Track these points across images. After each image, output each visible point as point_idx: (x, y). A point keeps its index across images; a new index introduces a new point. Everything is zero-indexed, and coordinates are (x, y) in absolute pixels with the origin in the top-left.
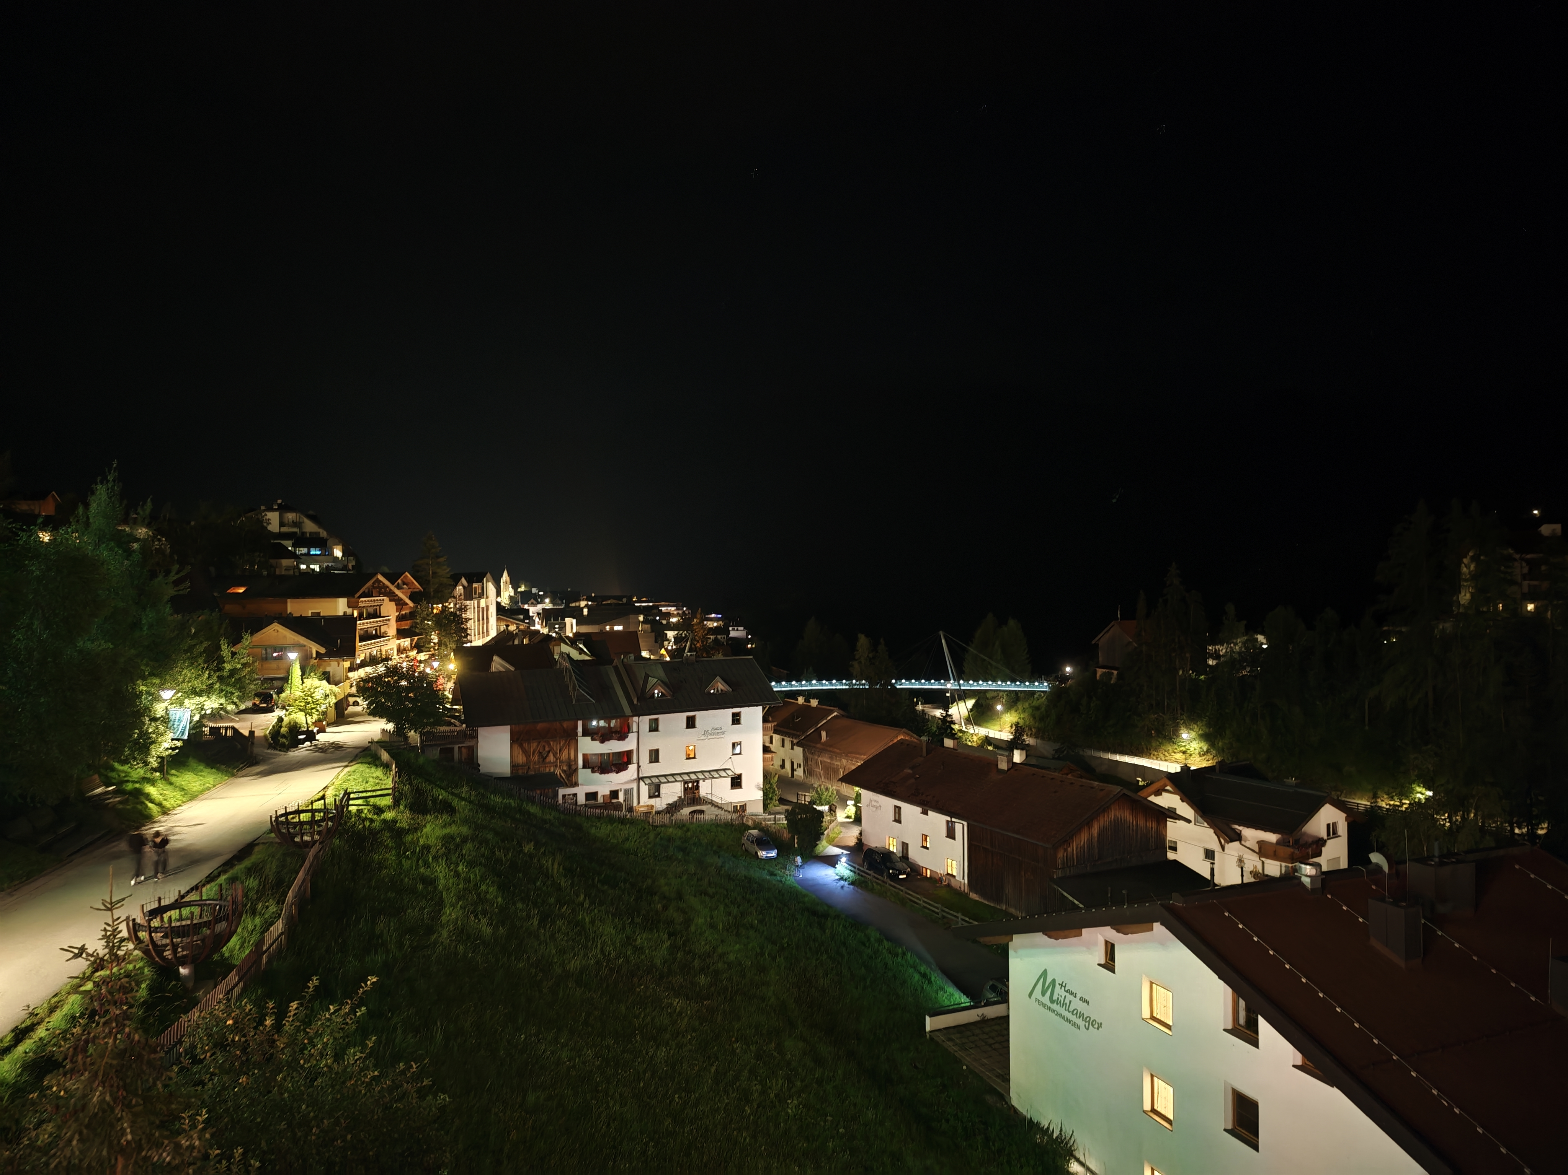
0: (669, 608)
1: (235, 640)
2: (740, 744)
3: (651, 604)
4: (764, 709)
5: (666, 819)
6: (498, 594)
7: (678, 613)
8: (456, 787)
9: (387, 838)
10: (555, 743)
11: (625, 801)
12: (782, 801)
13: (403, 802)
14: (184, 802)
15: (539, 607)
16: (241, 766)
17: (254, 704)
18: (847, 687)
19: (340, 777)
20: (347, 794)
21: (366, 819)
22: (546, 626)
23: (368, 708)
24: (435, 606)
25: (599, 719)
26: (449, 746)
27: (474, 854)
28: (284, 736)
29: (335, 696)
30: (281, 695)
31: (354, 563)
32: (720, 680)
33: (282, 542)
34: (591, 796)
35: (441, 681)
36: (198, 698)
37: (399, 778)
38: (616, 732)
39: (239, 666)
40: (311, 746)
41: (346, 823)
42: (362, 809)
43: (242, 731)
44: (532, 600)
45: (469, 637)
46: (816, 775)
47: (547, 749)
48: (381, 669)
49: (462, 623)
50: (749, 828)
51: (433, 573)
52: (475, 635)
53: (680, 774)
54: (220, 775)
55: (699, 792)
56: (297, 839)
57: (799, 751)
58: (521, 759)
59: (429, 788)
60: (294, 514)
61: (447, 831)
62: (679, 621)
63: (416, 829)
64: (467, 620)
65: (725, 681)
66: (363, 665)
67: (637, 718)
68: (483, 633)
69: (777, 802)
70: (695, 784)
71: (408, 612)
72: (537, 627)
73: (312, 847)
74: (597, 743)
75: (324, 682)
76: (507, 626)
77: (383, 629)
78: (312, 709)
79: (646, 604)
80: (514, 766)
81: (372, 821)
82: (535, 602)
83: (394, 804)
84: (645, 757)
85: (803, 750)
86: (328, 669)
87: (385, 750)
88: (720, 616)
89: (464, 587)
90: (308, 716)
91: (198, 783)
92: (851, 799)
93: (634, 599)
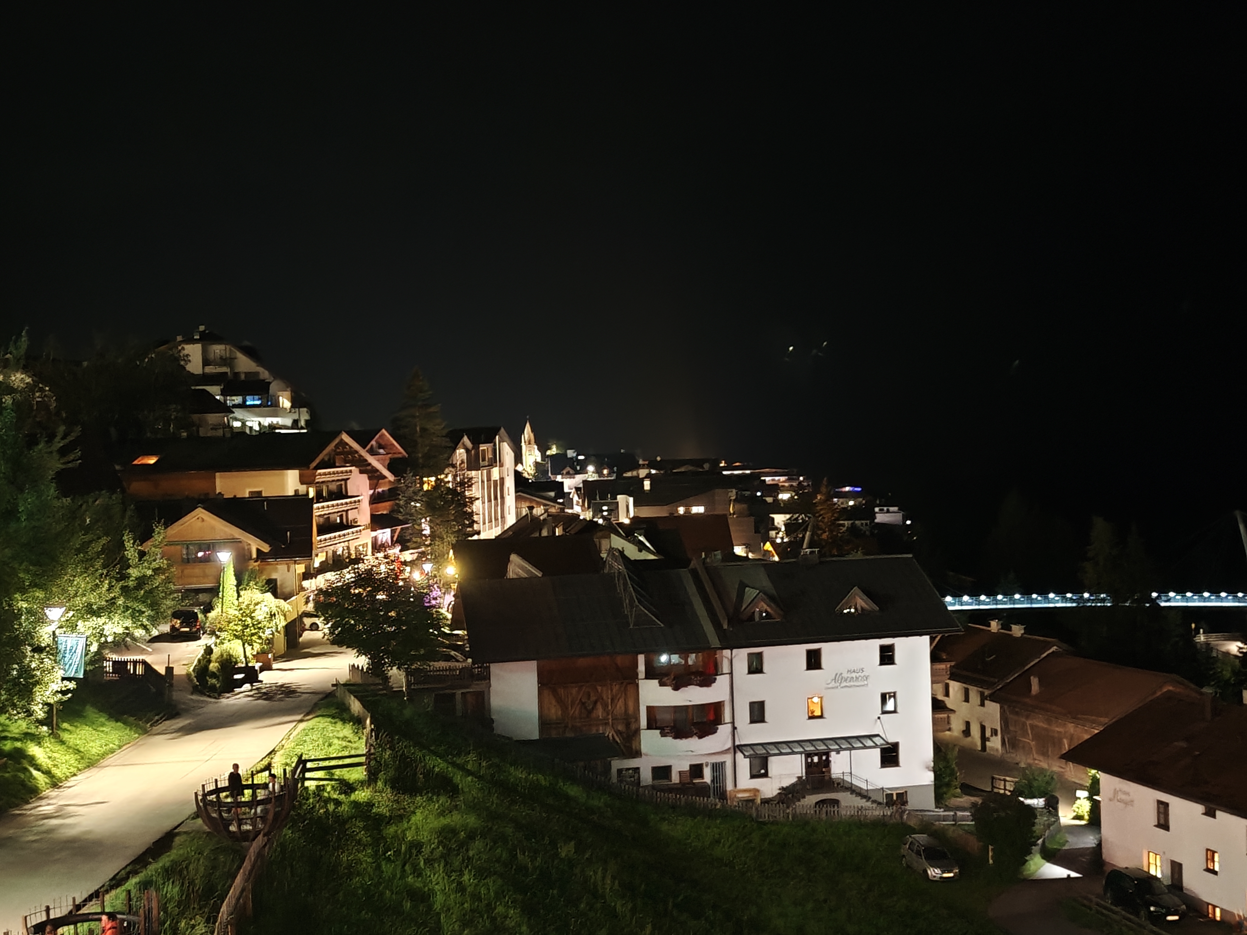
0: (777, 478)
1: (144, 536)
2: (894, 695)
3: (748, 472)
4: (932, 640)
5: (779, 813)
6: (518, 459)
7: (792, 486)
8: (459, 755)
9: (358, 828)
10: (605, 689)
11: (713, 781)
12: (967, 789)
13: (381, 775)
14: (80, 770)
15: (579, 479)
16: (157, 718)
17: (173, 628)
18: (1074, 605)
19: (291, 737)
20: (302, 762)
21: (329, 800)
22: (589, 507)
23: (332, 633)
24: (425, 479)
25: (671, 652)
26: (447, 691)
27: (484, 857)
28: (213, 675)
29: (285, 615)
30: (209, 615)
31: (307, 417)
32: (861, 594)
33: (209, 388)
34: (662, 772)
35: (436, 593)
36: (95, 618)
37: (376, 739)
38: (697, 673)
39: (149, 572)
40: (251, 691)
41: (301, 805)
42: (323, 786)
43: (156, 667)
44: (568, 469)
45: (476, 527)
46: (1024, 747)
47: (593, 698)
48: (348, 575)
49: (466, 506)
50: (913, 831)
51: (421, 429)
52: (484, 523)
53: (799, 742)
54: (127, 731)
55: (829, 771)
56: (233, 828)
57: (993, 709)
58: (554, 712)
59: (419, 754)
60: (222, 347)
61: (445, 821)
62: (792, 497)
63: (401, 818)
64: (472, 500)
65: (869, 594)
66: (324, 568)
67: (729, 651)
68: (496, 519)
69: (959, 790)
70: (824, 758)
71: (386, 488)
72: (577, 509)
73: (254, 840)
74: (668, 690)
75: (269, 595)
76: (531, 508)
77: (352, 515)
78: (253, 635)
79: (740, 472)
80: (544, 723)
81: (338, 803)
82: (572, 472)
83: (369, 778)
84: (743, 714)
85: (1001, 708)
86: (274, 576)
87: (355, 696)
88: (859, 489)
89: (468, 451)
90: (246, 645)
91: (98, 743)
92: (1082, 788)
93: (722, 465)
